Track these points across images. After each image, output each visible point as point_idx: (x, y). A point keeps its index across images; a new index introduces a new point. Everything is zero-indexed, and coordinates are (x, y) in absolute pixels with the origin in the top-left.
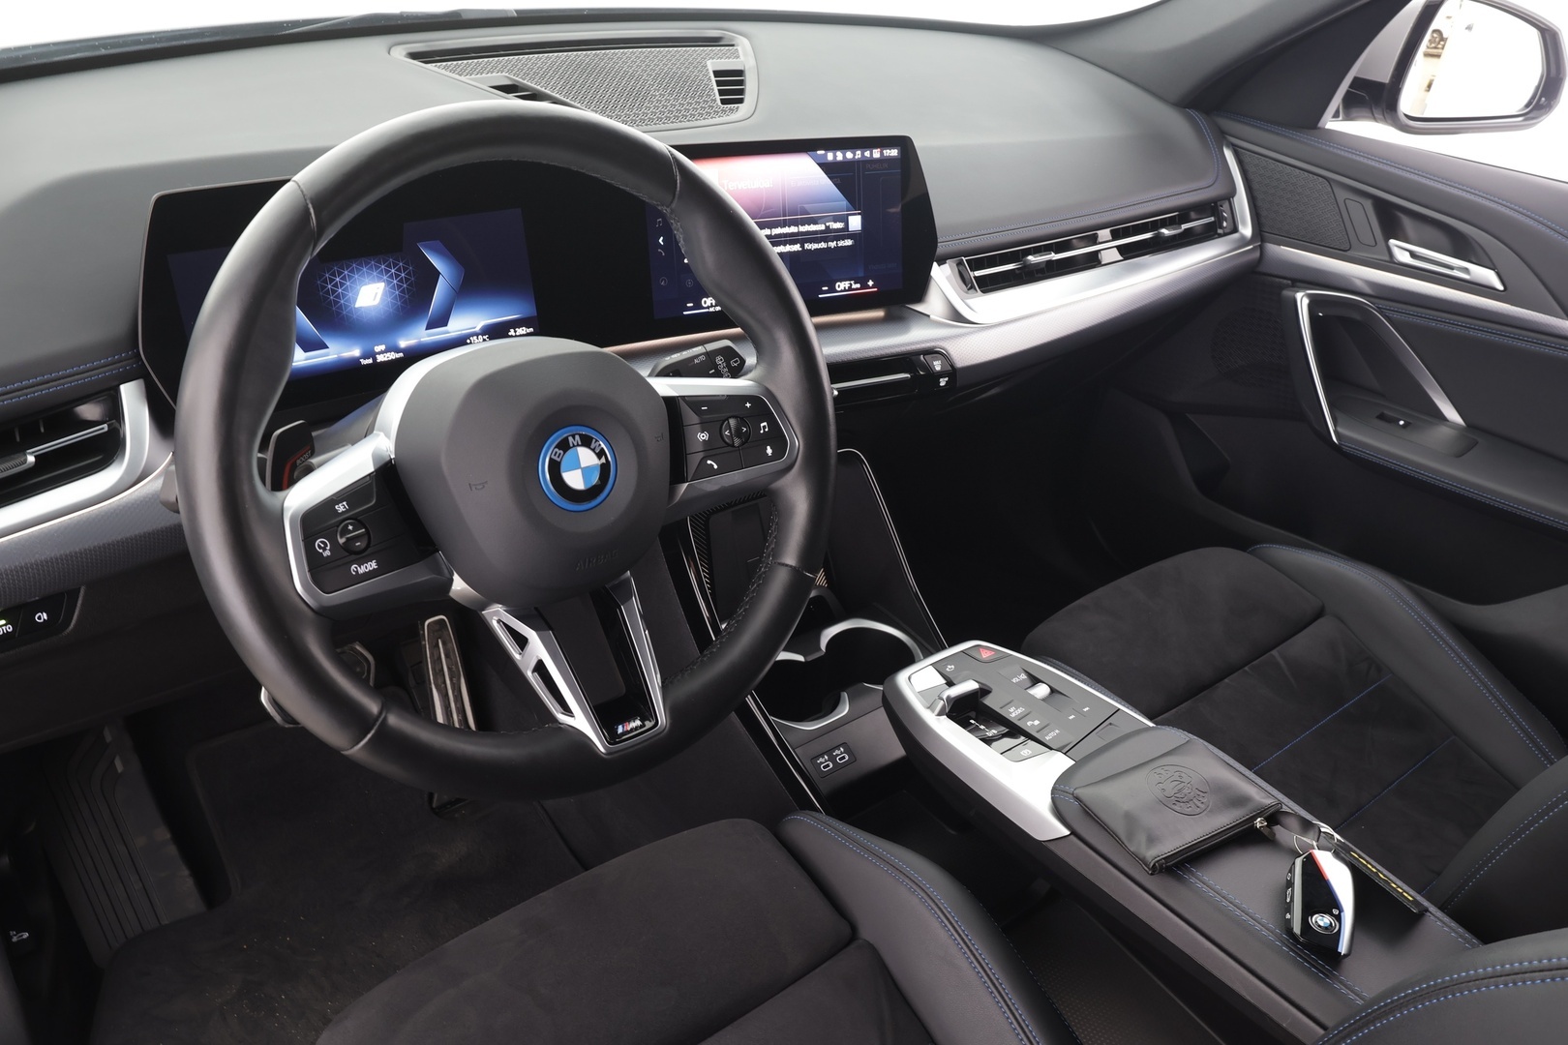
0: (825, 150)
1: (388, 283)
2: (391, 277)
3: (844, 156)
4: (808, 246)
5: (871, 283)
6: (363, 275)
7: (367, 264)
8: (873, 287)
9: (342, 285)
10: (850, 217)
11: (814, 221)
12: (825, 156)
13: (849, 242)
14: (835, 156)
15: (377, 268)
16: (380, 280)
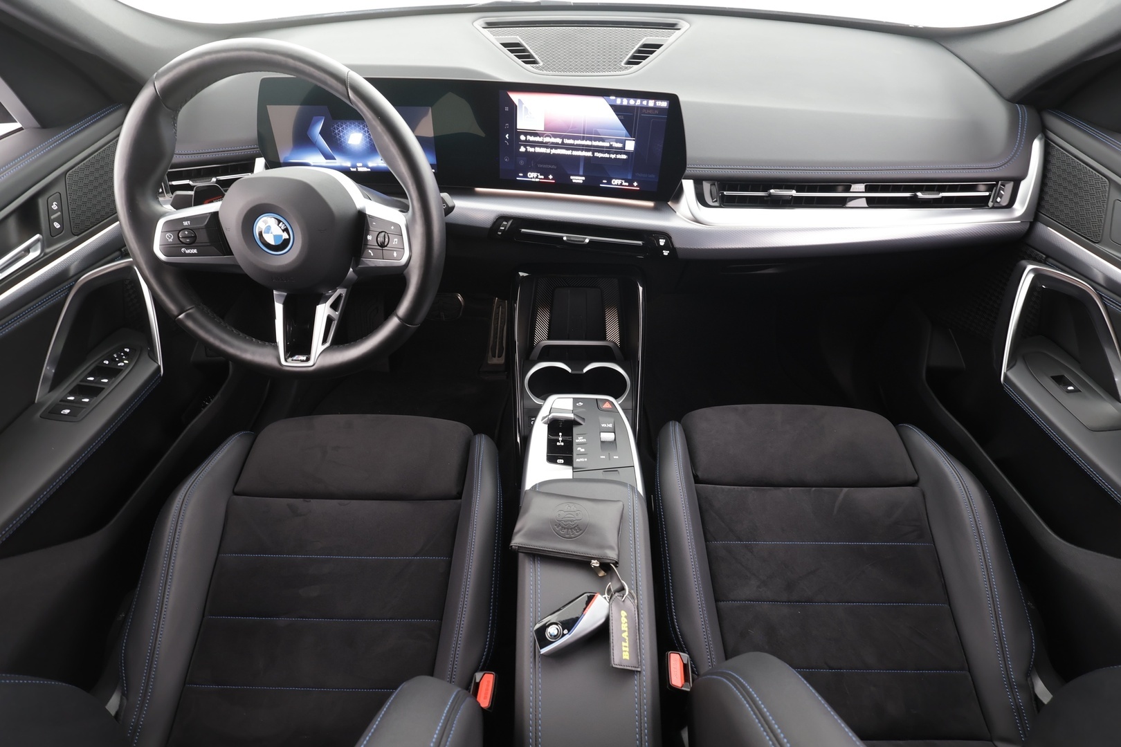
0: (616, 97)
1: (364, 134)
2: (365, 131)
3: (628, 102)
4: (597, 154)
5: (635, 184)
6: (352, 129)
7: (354, 123)
8: (637, 186)
9: (342, 132)
10: (627, 141)
11: (603, 140)
12: (615, 100)
13: (624, 157)
14: (622, 101)
15: (359, 126)
16: (360, 132)
